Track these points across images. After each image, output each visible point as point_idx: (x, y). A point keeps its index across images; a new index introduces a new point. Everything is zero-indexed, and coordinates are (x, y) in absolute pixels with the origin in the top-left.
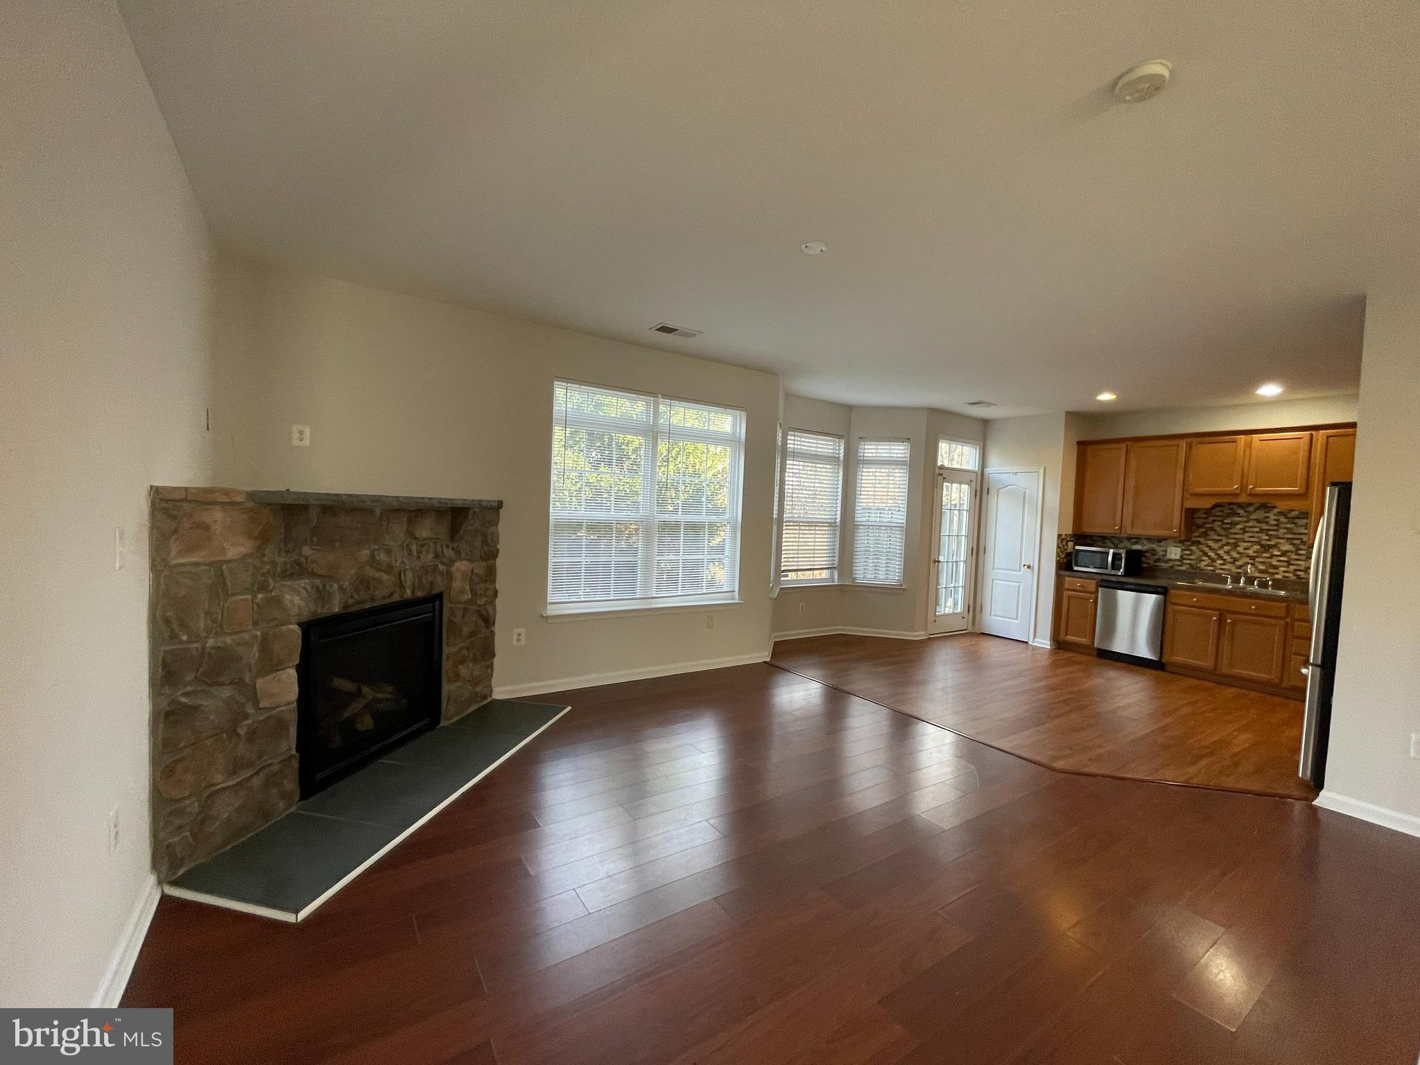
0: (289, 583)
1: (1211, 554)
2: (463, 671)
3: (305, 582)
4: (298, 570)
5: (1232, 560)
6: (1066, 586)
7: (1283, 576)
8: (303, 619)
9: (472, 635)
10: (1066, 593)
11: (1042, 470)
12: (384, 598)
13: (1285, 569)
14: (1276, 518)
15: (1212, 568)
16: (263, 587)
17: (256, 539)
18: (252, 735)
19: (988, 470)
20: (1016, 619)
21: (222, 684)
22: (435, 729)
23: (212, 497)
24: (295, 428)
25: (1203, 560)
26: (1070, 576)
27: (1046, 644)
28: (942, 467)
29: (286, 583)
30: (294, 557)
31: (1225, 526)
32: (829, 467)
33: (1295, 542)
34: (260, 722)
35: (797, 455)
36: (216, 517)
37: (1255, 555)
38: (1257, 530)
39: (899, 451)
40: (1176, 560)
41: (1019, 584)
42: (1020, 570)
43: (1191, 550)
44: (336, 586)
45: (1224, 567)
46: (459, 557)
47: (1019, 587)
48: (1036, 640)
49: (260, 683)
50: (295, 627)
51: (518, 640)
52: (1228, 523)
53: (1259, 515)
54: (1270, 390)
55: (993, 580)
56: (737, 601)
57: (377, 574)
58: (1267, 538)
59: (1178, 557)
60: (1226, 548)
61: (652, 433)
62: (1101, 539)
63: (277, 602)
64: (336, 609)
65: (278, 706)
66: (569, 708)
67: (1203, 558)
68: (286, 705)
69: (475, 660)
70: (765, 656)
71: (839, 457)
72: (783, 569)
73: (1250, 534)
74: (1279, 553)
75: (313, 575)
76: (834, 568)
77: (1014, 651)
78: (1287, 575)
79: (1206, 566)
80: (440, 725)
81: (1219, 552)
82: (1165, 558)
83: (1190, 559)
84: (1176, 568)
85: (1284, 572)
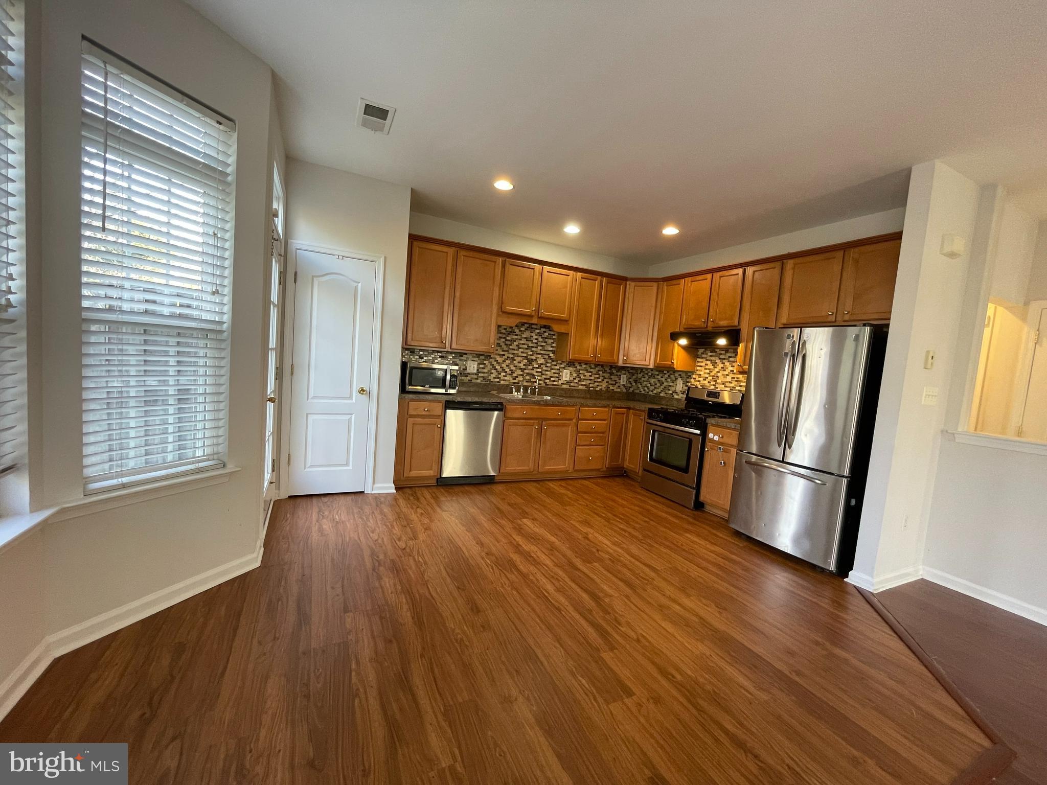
1: (498, 367)
5: (510, 372)
6: (411, 412)
10: (411, 421)
13: (539, 378)
14: (536, 337)
15: (498, 380)
25: (492, 373)
31: (507, 343)
33: (545, 356)
37: (524, 367)
38: (526, 346)
40: (473, 374)
43: (485, 364)
45: (506, 378)
48: (375, 485)
52: (509, 340)
53: (527, 334)
55: (307, 414)
58: (531, 353)
59: (475, 371)
60: (508, 362)
67: (493, 371)
73: (522, 350)
74: (537, 366)
78: (541, 382)
79: (494, 378)
81: (503, 365)
82: (465, 372)
83: (484, 373)
84: (474, 381)
85: (540, 380)
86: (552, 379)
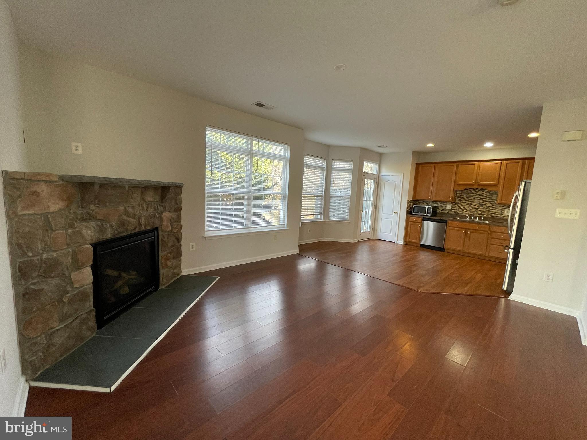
0: (85, 224)
1: (462, 207)
2: (169, 263)
3: (93, 224)
4: (89, 217)
5: (469, 210)
6: (410, 220)
7: (487, 216)
8: (93, 242)
9: (173, 246)
10: (410, 223)
11: (403, 174)
12: (132, 230)
13: (487, 213)
14: (486, 194)
15: (462, 213)
16: (71, 226)
17: (66, 200)
18: (71, 302)
19: (381, 174)
20: (390, 233)
21: (53, 277)
22: (157, 290)
23: (39, 178)
24: (73, 144)
25: (459, 210)
26: (411, 216)
27: (402, 243)
28: (365, 173)
29: (83, 224)
30: (86, 210)
31: (468, 197)
32: (320, 171)
33: (492, 203)
34: (74, 295)
35: (308, 166)
36: (43, 189)
37: (478, 208)
38: (479, 198)
39: (348, 165)
40: (449, 210)
41: (391, 220)
42: (392, 214)
43: (455, 206)
44: (108, 225)
45: (466, 212)
46: (165, 210)
47: (392, 221)
48: (398, 241)
49: (73, 275)
50: (89, 246)
51: (193, 248)
52: (469, 196)
53: (480, 193)
54: (489, 145)
55: (382, 218)
56: (286, 228)
57: (128, 219)
58: (482, 201)
60: (468, 205)
61: (250, 153)
62: (422, 202)
63: (79, 233)
64: (109, 236)
65: (83, 286)
66: (219, 277)
67: (459, 209)
68: (87, 285)
69: (174, 258)
70: (297, 251)
71: (324, 167)
72: (302, 214)
73: (476, 200)
74: (486, 207)
75: (96, 219)
76: (322, 214)
77: (389, 246)
78: (488, 215)
79: (460, 212)
80: (160, 288)
81: (465, 207)
82: (446, 209)
83: (455, 210)
84: (449, 213)
85: (487, 214)
86: (496, 214)
